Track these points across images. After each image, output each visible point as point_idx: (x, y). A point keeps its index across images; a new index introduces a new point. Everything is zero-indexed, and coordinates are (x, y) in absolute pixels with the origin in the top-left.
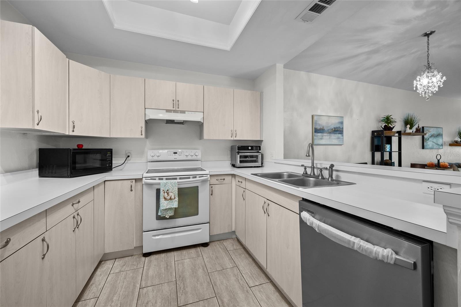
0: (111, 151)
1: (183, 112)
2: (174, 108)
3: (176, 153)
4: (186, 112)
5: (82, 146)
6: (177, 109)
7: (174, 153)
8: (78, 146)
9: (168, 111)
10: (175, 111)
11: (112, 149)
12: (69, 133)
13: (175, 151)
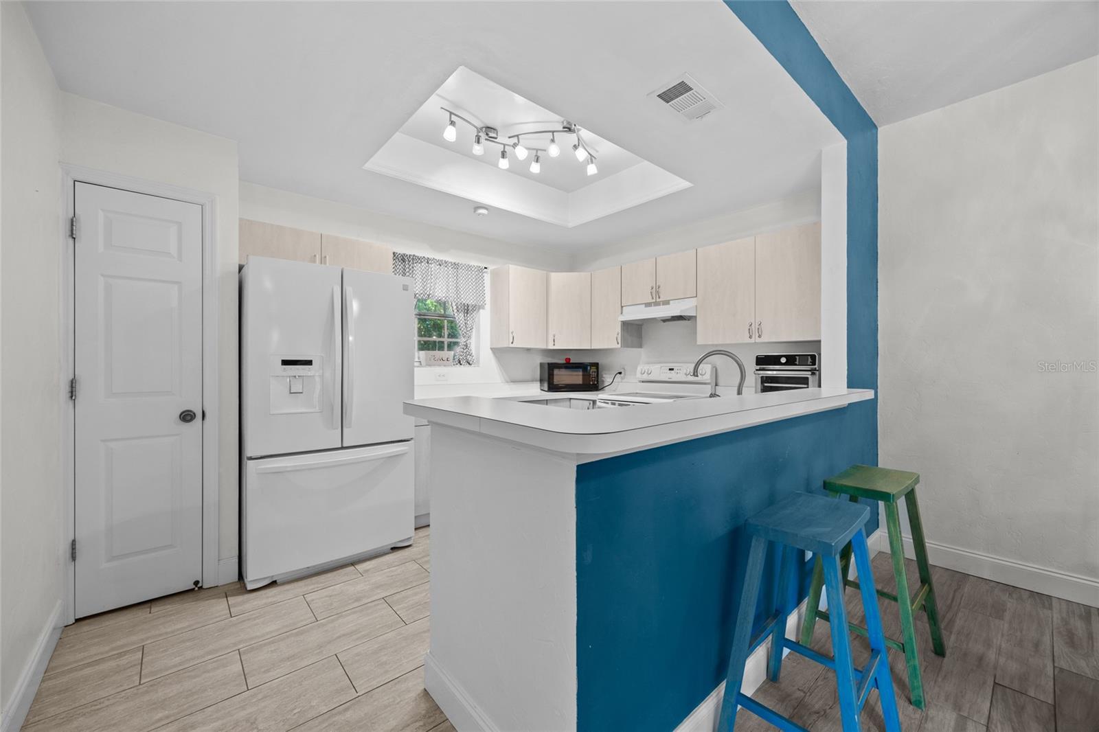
0: (596, 365)
1: (667, 303)
2: (653, 298)
3: (672, 369)
4: (671, 302)
5: (569, 359)
6: (658, 300)
7: (670, 369)
8: (566, 360)
9: (648, 305)
10: (657, 304)
11: (598, 364)
12: (547, 346)
13: (671, 366)
